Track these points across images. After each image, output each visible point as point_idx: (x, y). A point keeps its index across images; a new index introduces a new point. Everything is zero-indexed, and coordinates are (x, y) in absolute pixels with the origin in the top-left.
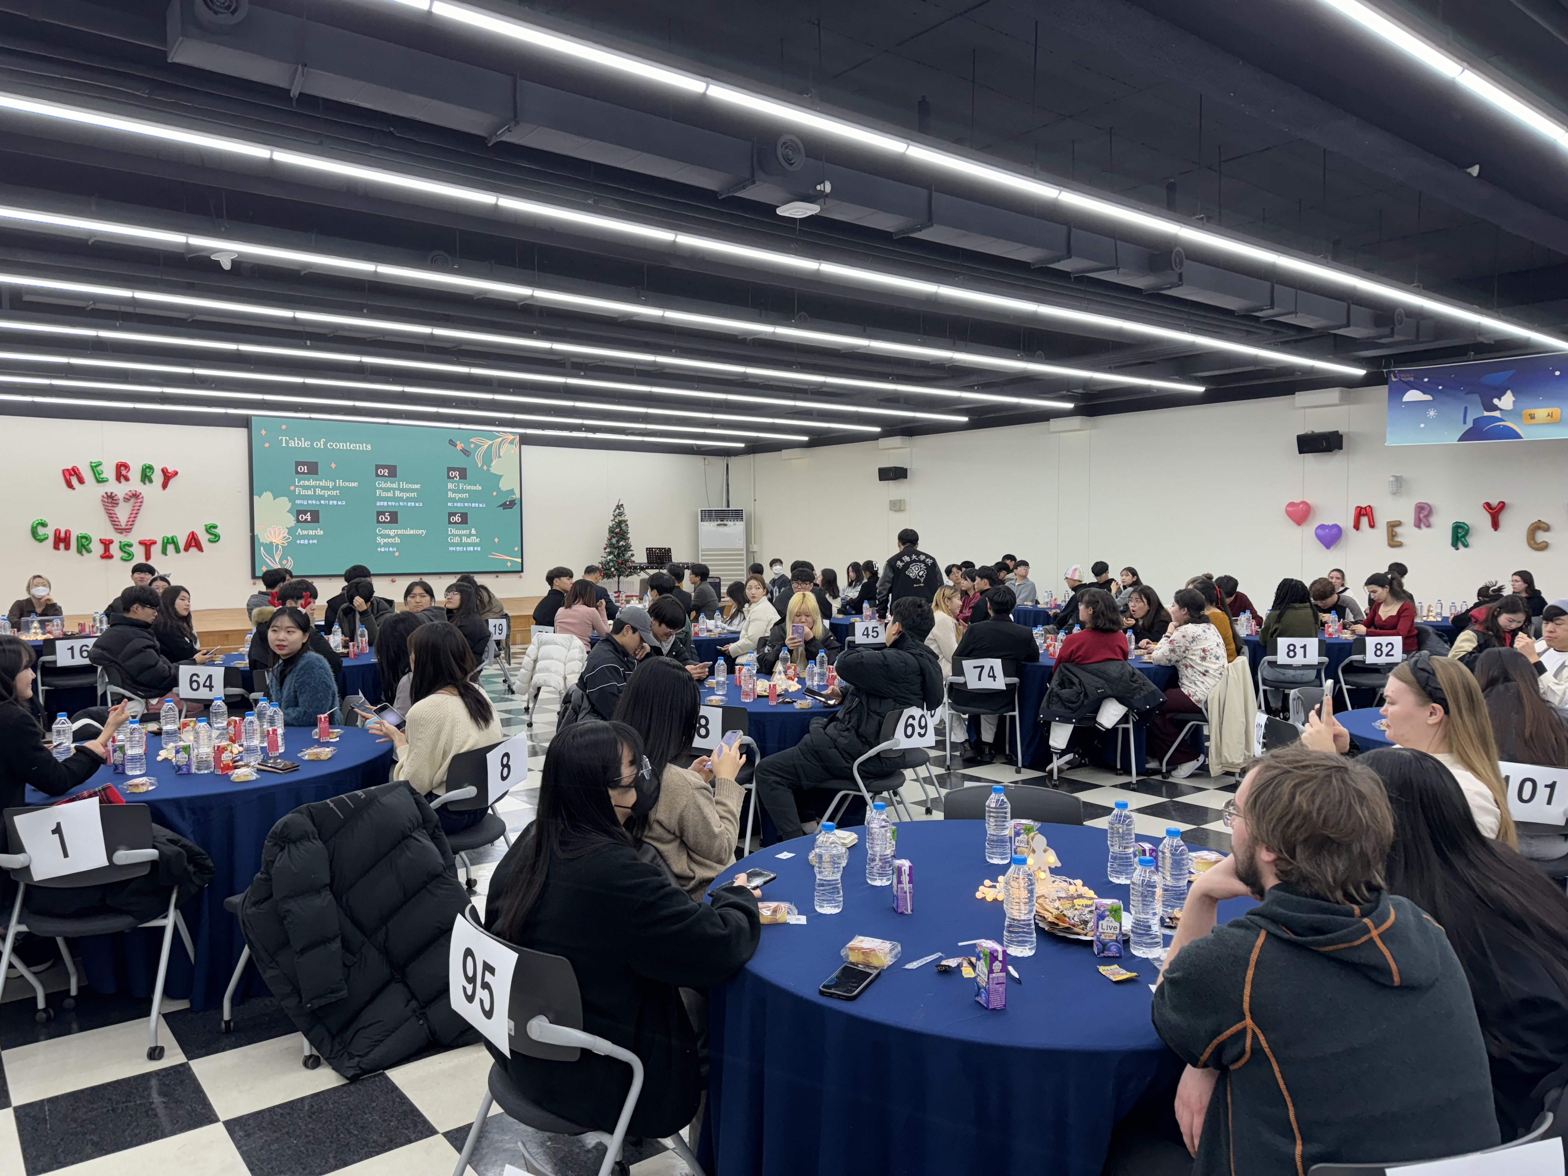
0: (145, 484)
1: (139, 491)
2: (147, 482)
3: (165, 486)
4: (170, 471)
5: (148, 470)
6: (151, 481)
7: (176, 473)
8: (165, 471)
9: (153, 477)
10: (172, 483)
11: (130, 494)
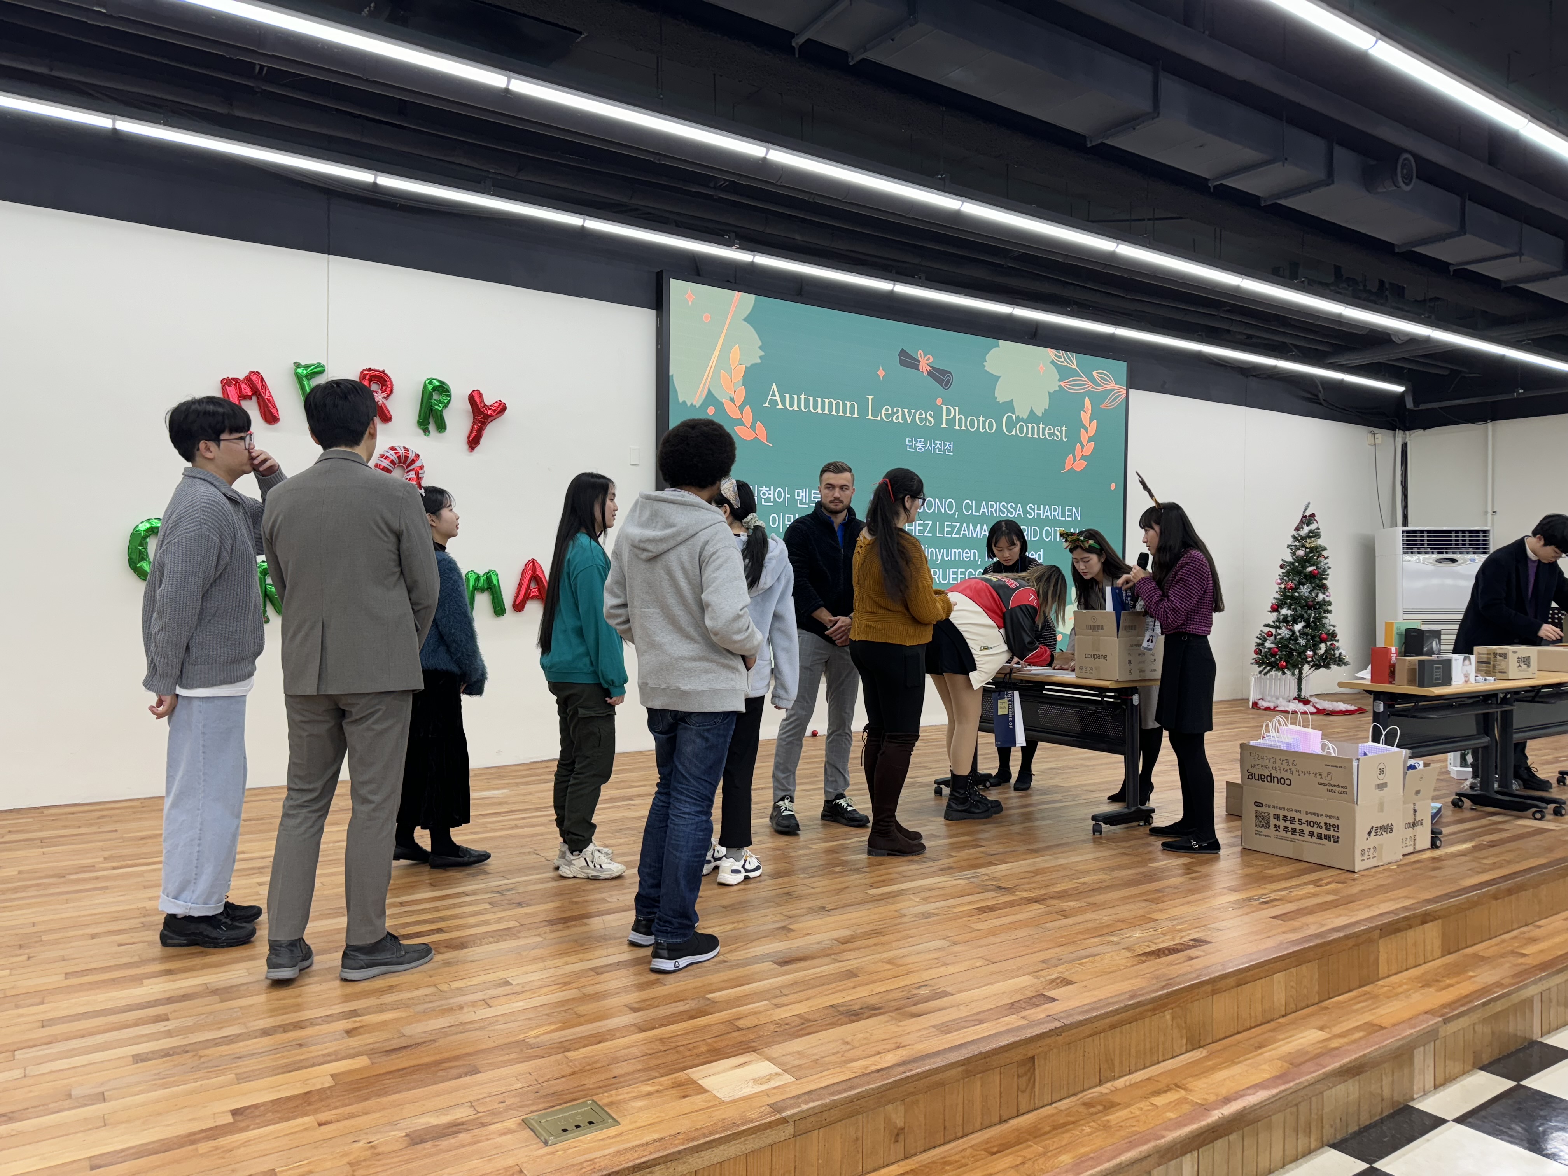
0: (426, 431)
1: (414, 449)
2: (432, 427)
3: (474, 442)
4: (489, 400)
5: (435, 396)
6: (441, 426)
7: (501, 408)
8: (475, 399)
9: (450, 416)
10: (491, 432)
11: (393, 456)
